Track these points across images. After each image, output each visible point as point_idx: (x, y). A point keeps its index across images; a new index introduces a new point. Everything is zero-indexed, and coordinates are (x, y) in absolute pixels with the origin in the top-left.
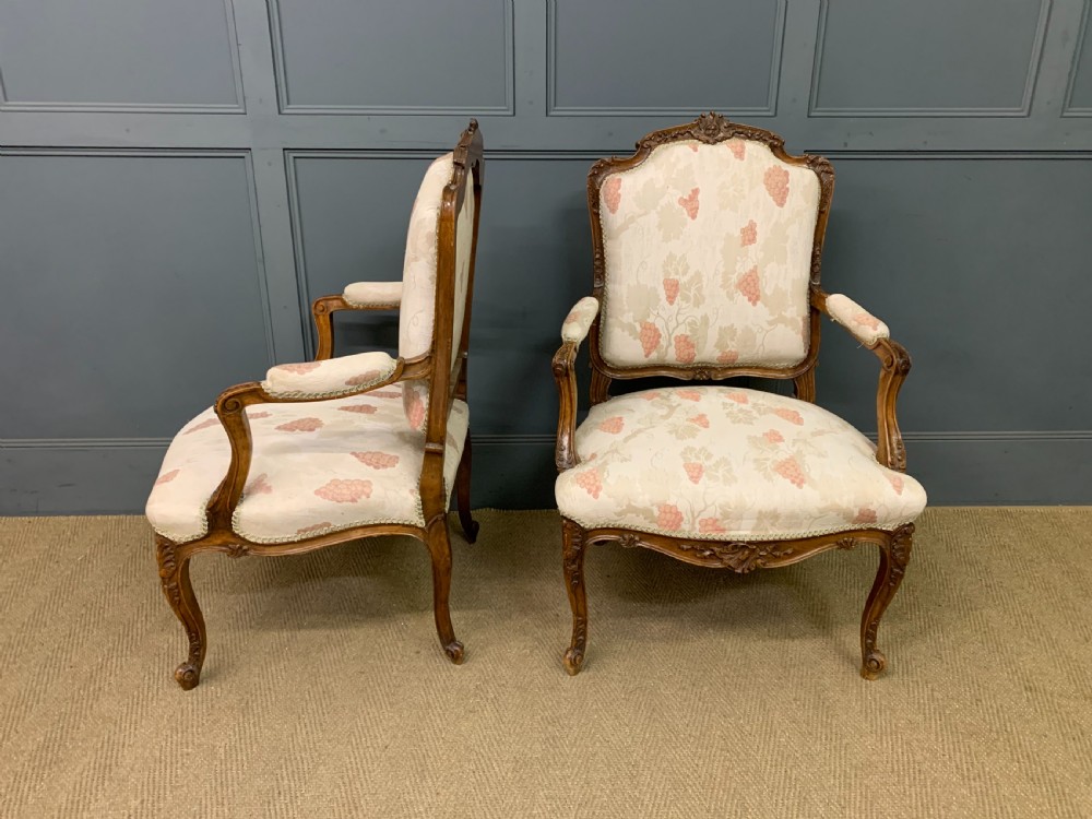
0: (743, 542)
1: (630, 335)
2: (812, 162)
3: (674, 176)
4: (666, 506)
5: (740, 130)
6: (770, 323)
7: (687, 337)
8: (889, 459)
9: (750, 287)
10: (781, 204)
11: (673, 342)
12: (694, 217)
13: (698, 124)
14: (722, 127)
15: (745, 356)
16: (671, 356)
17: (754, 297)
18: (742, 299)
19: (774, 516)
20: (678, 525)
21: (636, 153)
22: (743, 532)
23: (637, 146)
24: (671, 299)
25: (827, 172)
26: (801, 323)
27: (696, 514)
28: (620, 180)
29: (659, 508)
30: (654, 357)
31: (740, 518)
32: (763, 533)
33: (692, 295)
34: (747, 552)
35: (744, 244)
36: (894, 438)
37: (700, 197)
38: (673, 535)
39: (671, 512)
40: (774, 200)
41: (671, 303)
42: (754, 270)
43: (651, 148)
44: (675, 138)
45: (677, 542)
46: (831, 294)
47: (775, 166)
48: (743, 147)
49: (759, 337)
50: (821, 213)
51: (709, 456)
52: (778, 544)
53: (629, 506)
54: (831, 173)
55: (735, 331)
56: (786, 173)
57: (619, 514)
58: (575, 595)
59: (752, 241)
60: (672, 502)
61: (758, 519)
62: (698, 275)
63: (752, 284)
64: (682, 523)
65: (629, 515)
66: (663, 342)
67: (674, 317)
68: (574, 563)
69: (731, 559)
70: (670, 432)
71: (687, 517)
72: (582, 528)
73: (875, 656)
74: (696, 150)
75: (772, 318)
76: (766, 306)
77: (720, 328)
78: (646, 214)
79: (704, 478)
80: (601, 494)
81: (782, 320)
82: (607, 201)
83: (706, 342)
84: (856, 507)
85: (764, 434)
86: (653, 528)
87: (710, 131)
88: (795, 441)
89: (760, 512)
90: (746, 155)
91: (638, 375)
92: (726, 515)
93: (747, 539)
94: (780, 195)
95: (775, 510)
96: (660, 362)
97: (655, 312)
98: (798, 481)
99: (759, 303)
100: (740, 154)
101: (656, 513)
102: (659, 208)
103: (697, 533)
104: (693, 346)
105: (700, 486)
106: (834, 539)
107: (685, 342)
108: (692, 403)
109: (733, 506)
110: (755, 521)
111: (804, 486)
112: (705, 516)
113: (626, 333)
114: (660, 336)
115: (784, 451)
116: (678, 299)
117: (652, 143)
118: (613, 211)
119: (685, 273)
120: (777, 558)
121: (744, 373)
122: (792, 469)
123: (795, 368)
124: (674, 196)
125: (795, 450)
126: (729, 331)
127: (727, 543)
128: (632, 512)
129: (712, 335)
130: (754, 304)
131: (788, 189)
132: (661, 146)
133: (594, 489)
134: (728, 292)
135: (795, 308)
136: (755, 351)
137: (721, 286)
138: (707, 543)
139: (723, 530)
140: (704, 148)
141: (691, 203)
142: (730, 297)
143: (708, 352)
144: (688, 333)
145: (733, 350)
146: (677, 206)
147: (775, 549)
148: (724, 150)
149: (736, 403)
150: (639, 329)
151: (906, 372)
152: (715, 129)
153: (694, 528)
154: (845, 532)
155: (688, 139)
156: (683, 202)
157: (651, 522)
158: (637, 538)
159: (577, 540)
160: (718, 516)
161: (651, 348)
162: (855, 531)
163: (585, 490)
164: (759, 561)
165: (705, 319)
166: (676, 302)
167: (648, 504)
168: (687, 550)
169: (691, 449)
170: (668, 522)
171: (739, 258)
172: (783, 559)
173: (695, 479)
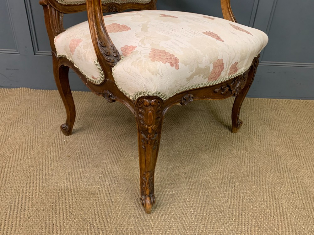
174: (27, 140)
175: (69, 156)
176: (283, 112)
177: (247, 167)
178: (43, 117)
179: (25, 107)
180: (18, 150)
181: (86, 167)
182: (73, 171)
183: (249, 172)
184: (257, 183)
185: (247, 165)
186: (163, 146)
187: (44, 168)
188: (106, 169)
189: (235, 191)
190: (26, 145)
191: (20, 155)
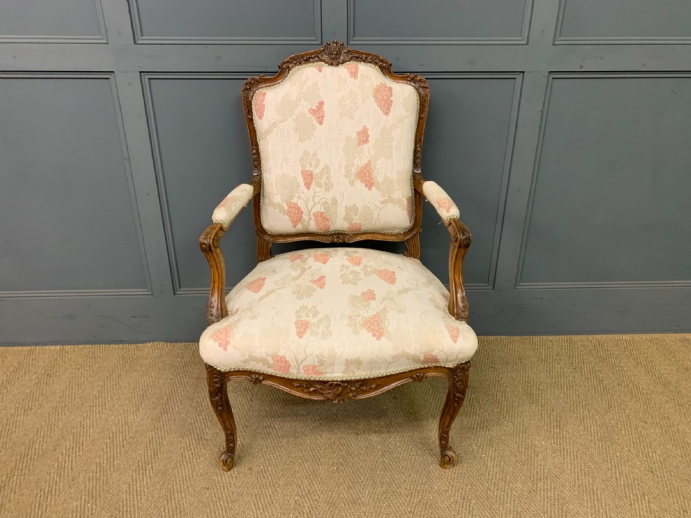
0: (337, 381)
1: (280, 212)
2: (412, 79)
3: (304, 91)
4: (277, 356)
5: (357, 55)
6: (383, 203)
7: (322, 213)
8: (455, 311)
9: (366, 176)
10: (387, 114)
11: (312, 216)
12: (321, 123)
13: (324, 50)
14: (343, 53)
15: (367, 226)
16: (313, 227)
17: (369, 184)
18: (360, 185)
19: (358, 363)
20: (288, 370)
21: (277, 74)
22: (336, 374)
23: (279, 67)
24: (308, 185)
25: (424, 87)
26: (406, 202)
27: (299, 362)
28: (264, 94)
29: (272, 357)
30: (300, 228)
31: (332, 364)
32: (351, 374)
33: (323, 182)
34: (340, 389)
35: (360, 144)
36: (459, 296)
37: (325, 108)
38: (286, 377)
39: (281, 361)
40: (381, 110)
41: (309, 188)
42: (368, 164)
43: (289, 69)
44: (307, 61)
45: (289, 382)
46: (426, 181)
47: (381, 83)
48: (357, 68)
49: (375, 213)
50: (420, 118)
51: (315, 315)
52: (363, 382)
53: (250, 356)
54: (427, 88)
55: (357, 209)
56: (390, 89)
57: (245, 362)
58: (222, 417)
59: (366, 141)
60: (281, 353)
61: (346, 365)
62: (327, 167)
63: (367, 174)
64: (291, 368)
65: (251, 363)
66: (305, 217)
67: (311, 198)
68: (216, 395)
69: (329, 393)
70: (294, 293)
71: (294, 364)
72: (220, 371)
73: (450, 453)
74: (320, 71)
75: (383, 199)
76: (378, 190)
77: (346, 207)
78: (284, 120)
79: (308, 334)
80: (229, 347)
81: (391, 200)
82: (256, 110)
83: (336, 217)
84: (421, 353)
85: (363, 294)
86: (271, 371)
87: (334, 55)
88: (384, 299)
89: (347, 360)
90: (359, 75)
91: (290, 240)
92: (321, 363)
93: (339, 379)
94: (386, 105)
95: (358, 359)
96: (304, 231)
97: (297, 195)
98: (378, 334)
99: (373, 188)
100: (354, 74)
101: (271, 362)
102: (294, 116)
103: (303, 376)
104: (327, 220)
105: (304, 341)
106: (410, 374)
107: (321, 216)
108: (319, 265)
109: (326, 356)
110: (344, 367)
111: (383, 338)
112: (305, 363)
113: (277, 211)
114: (302, 212)
115: (374, 308)
116: (313, 185)
117: (290, 65)
118: (260, 118)
119: (317, 166)
120: (364, 392)
121: (370, 237)
122: (376, 323)
123: (405, 234)
124: (305, 107)
125: (381, 307)
126: (354, 209)
127: (324, 383)
128: (254, 361)
129: (341, 212)
130: (370, 189)
131: (392, 101)
132: (297, 67)
133: (224, 343)
134: (349, 181)
135: (401, 192)
136: (374, 222)
137: (345, 176)
138: (310, 383)
139: (321, 373)
140: (328, 69)
141: (318, 112)
142: (352, 183)
143: (340, 223)
144: (323, 210)
145: (357, 222)
146: (308, 115)
147: (361, 385)
148: (342, 71)
149: (351, 265)
150: (286, 208)
151: (467, 246)
152: (337, 54)
153: (300, 372)
154: (416, 370)
155: (317, 61)
156: (313, 112)
157: (268, 367)
158: (261, 378)
159: (217, 380)
160: (316, 364)
161: (297, 221)
162: (424, 368)
163: (217, 344)
164: (350, 395)
165: (334, 201)
166: (312, 187)
167: (264, 355)
168: (297, 387)
169: (304, 308)
170: (281, 367)
171: (356, 155)
172: (369, 392)
173: (300, 334)
174: (188, 444)
175: (251, 469)
176: (556, 365)
177: (489, 474)
178: (199, 400)
179: (169, 381)
180: (181, 463)
181: (276, 486)
182: (260, 493)
183: (491, 483)
184: (500, 499)
185: (490, 471)
186: (376, 445)
187: (222, 489)
188: (302, 487)
189: (469, 513)
190: (190, 453)
191: (187, 470)
